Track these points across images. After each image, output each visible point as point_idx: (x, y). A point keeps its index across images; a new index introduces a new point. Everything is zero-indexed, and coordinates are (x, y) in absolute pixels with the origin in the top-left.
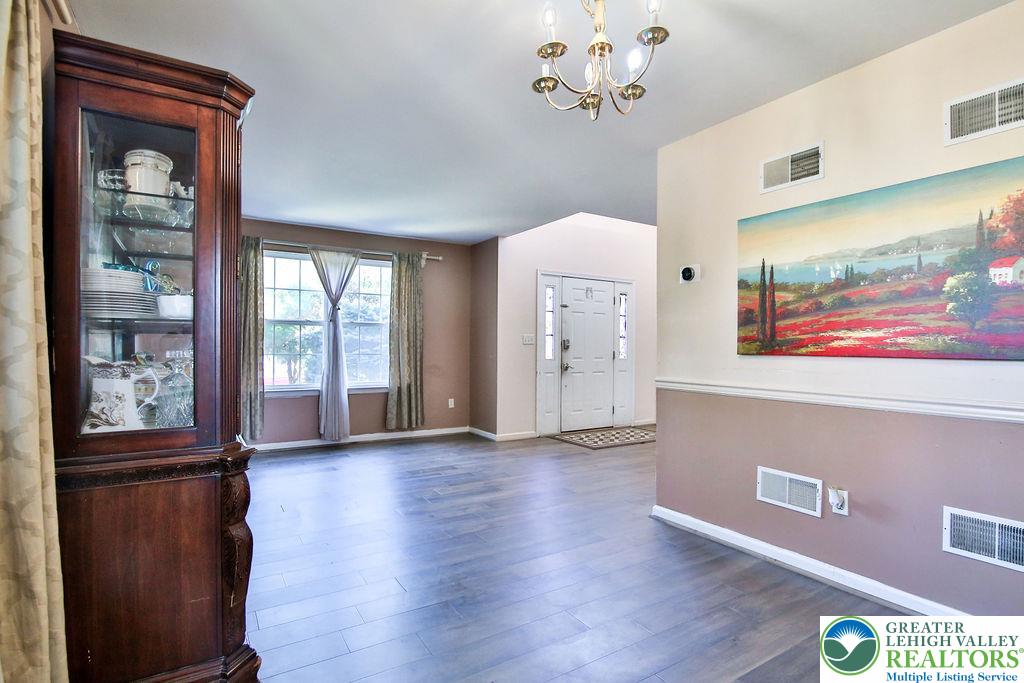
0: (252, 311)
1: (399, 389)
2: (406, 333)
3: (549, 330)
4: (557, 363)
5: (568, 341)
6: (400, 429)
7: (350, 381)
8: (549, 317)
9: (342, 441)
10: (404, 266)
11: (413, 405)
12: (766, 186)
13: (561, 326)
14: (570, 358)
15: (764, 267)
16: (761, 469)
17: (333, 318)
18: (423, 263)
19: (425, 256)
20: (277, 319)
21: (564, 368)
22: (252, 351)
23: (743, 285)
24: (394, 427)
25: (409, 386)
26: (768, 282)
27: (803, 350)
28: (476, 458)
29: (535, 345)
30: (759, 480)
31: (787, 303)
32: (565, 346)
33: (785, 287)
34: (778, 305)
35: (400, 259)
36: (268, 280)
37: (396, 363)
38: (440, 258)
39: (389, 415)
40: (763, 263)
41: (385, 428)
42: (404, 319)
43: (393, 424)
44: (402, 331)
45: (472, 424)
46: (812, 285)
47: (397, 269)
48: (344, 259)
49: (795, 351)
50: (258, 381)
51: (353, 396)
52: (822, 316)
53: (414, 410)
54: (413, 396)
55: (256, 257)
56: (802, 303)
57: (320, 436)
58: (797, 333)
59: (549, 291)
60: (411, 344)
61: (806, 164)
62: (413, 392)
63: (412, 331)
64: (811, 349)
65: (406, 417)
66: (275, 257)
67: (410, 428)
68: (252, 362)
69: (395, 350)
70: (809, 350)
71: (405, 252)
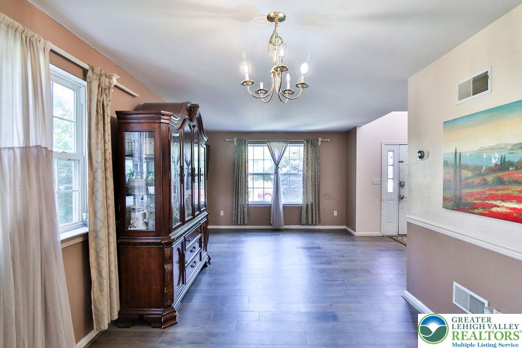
0: (244, 170)
1: (307, 205)
2: (310, 178)
3: (390, 175)
4: (396, 195)
5: (404, 182)
6: (307, 224)
7: (284, 200)
8: (390, 169)
9: (281, 228)
10: (310, 145)
11: (314, 213)
12: (460, 99)
13: (398, 174)
14: (405, 192)
15: (456, 153)
16: (455, 284)
17: (276, 172)
18: (320, 143)
19: (320, 139)
20: (255, 172)
21: (401, 198)
22: (244, 187)
23: (446, 164)
24: (305, 223)
25: (312, 204)
26: (458, 163)
27: (476, 211)
28: (336, 244)
29: (380, 185)
30: (454, 291)
31: (468, 178)
32: (401, 185)
33: (467, 167)
34: (463, 178)
35: (307, 142)
36: (250, 156)
37: (305, 193)
38: (329, 140)
39: (302, 218)
40: (456, 151)
41: (300, 223)
42: (310, 171)
43: (304, 221)
44: (309, 177)
45: (347, 225)
46: (481, 167)
47: (306, 147)
48: (281, 145)
49: (472, 211)
50: (246, 199)
51: (285, 207)
52: (486, 189)
53: (314, 215)
54: (314, 209)
55: (245, 147)
56: (476, 179)
57: (271, 225)
58: (473, 198)
59: (391, 154)
60: (314, 183)
61: (481, 84)
62: (314, 207)
63: (313, 177)
64: (481, 211)
65: (310, 219)
66: (253, 146)
67: (312, 224)
68: (244, 191)
69: (305, 187)
70: (479, 211)
71: (310, 139)
